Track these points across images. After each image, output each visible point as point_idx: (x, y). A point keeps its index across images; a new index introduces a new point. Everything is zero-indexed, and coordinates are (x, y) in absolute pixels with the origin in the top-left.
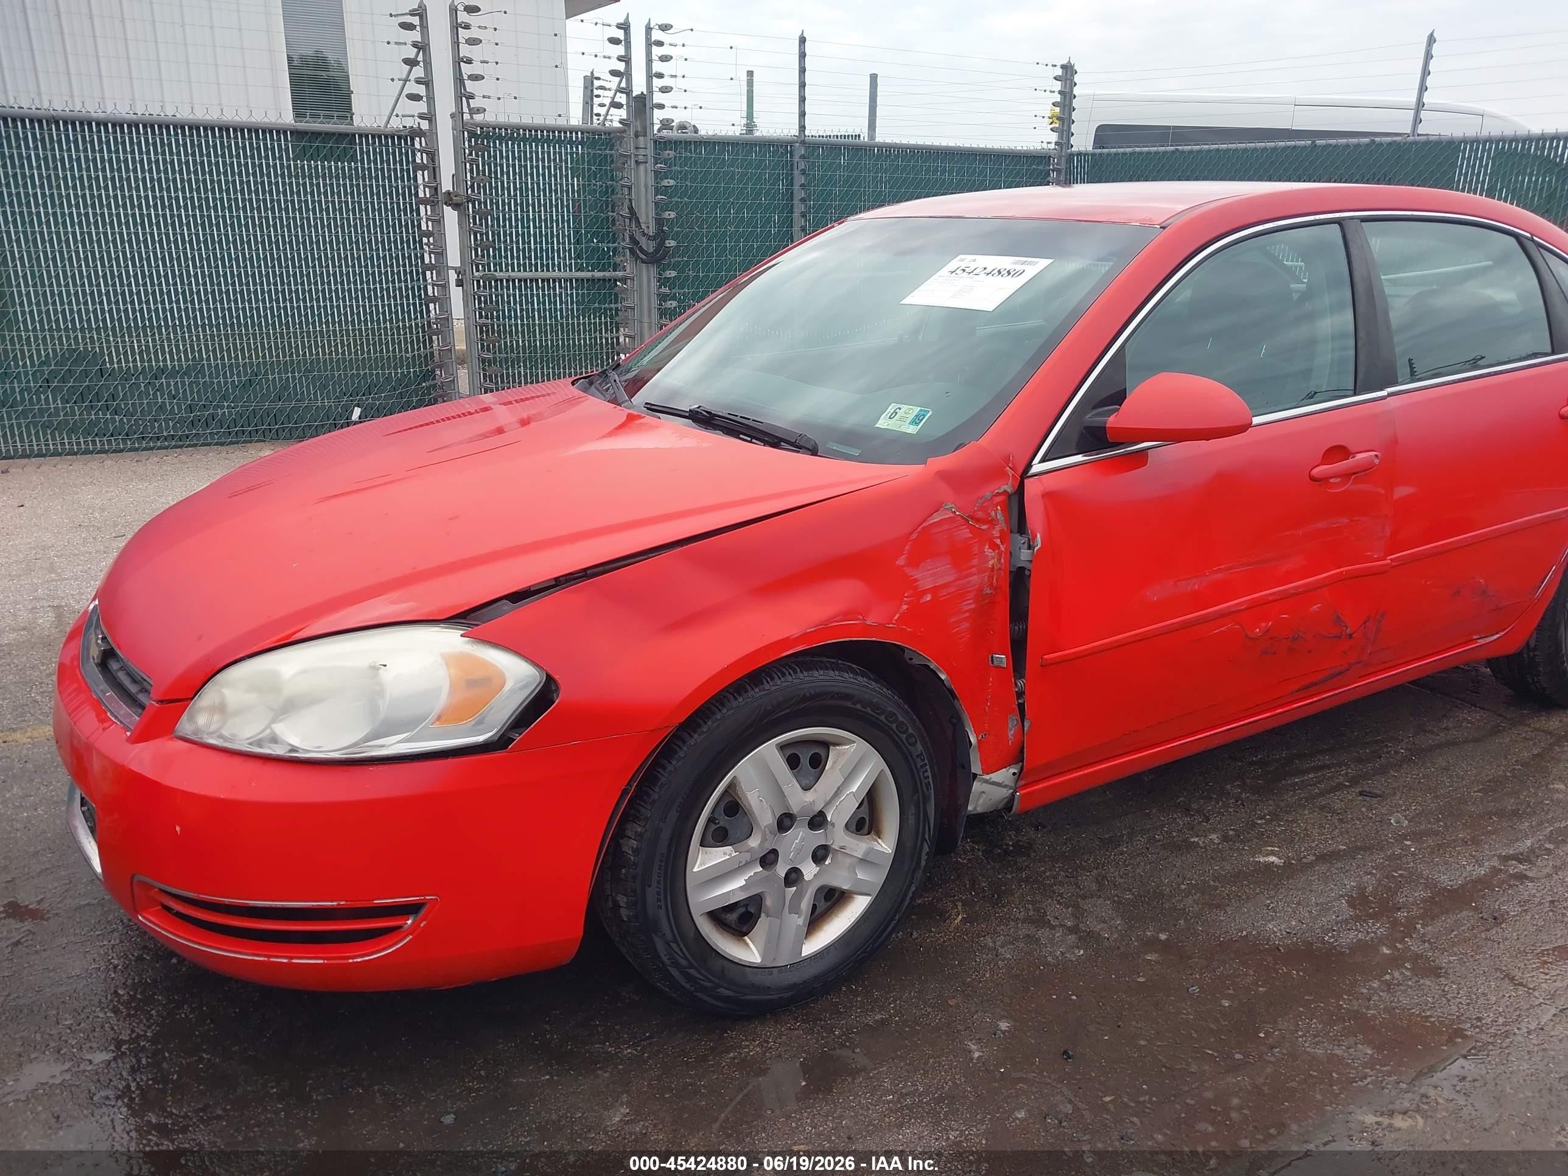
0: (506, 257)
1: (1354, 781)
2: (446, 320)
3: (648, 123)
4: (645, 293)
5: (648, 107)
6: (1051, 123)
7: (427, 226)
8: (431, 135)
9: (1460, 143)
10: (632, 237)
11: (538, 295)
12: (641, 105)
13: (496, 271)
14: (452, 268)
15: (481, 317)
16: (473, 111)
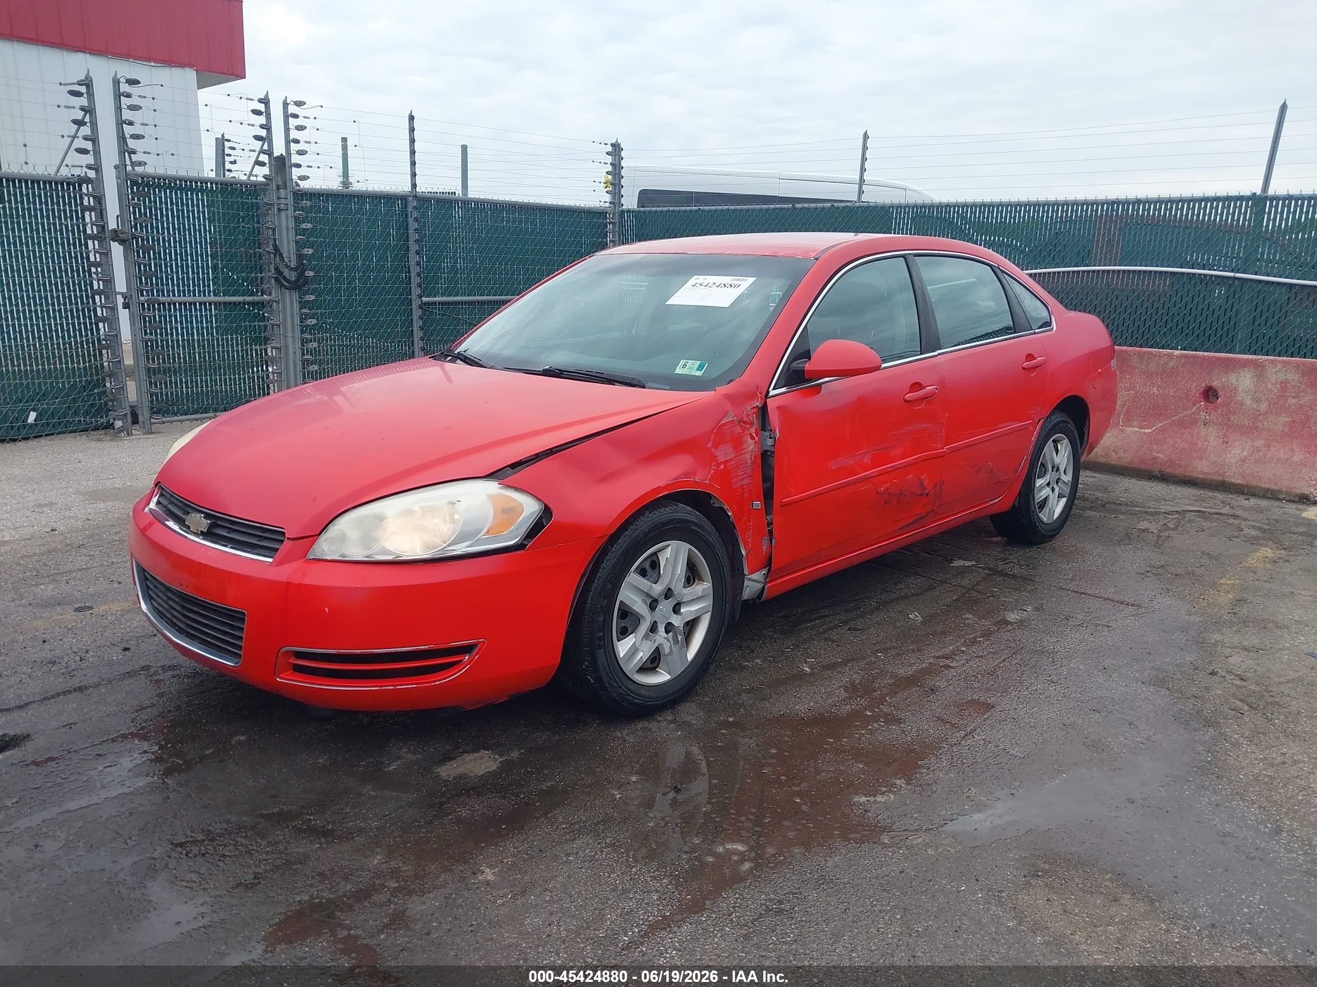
0: (167, 285)
1: (845, 623)
2: (114, 337)
3: (288, 179)
4: (289, 313)
5: (287, 166)
6: (606, 187)
7: (95, 258)
8: (98, 182)
9: (889, 207)
10: (277, 270)
11: (196, 316)
12: (281, 165)
13: (158, 296)
14: (120, 293)
15: (146, 334)
16: (133, 164)
